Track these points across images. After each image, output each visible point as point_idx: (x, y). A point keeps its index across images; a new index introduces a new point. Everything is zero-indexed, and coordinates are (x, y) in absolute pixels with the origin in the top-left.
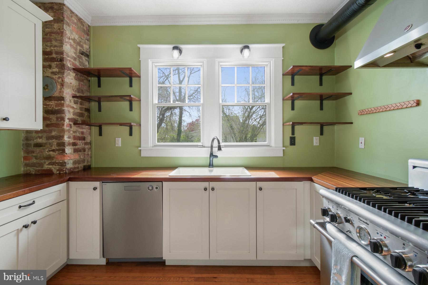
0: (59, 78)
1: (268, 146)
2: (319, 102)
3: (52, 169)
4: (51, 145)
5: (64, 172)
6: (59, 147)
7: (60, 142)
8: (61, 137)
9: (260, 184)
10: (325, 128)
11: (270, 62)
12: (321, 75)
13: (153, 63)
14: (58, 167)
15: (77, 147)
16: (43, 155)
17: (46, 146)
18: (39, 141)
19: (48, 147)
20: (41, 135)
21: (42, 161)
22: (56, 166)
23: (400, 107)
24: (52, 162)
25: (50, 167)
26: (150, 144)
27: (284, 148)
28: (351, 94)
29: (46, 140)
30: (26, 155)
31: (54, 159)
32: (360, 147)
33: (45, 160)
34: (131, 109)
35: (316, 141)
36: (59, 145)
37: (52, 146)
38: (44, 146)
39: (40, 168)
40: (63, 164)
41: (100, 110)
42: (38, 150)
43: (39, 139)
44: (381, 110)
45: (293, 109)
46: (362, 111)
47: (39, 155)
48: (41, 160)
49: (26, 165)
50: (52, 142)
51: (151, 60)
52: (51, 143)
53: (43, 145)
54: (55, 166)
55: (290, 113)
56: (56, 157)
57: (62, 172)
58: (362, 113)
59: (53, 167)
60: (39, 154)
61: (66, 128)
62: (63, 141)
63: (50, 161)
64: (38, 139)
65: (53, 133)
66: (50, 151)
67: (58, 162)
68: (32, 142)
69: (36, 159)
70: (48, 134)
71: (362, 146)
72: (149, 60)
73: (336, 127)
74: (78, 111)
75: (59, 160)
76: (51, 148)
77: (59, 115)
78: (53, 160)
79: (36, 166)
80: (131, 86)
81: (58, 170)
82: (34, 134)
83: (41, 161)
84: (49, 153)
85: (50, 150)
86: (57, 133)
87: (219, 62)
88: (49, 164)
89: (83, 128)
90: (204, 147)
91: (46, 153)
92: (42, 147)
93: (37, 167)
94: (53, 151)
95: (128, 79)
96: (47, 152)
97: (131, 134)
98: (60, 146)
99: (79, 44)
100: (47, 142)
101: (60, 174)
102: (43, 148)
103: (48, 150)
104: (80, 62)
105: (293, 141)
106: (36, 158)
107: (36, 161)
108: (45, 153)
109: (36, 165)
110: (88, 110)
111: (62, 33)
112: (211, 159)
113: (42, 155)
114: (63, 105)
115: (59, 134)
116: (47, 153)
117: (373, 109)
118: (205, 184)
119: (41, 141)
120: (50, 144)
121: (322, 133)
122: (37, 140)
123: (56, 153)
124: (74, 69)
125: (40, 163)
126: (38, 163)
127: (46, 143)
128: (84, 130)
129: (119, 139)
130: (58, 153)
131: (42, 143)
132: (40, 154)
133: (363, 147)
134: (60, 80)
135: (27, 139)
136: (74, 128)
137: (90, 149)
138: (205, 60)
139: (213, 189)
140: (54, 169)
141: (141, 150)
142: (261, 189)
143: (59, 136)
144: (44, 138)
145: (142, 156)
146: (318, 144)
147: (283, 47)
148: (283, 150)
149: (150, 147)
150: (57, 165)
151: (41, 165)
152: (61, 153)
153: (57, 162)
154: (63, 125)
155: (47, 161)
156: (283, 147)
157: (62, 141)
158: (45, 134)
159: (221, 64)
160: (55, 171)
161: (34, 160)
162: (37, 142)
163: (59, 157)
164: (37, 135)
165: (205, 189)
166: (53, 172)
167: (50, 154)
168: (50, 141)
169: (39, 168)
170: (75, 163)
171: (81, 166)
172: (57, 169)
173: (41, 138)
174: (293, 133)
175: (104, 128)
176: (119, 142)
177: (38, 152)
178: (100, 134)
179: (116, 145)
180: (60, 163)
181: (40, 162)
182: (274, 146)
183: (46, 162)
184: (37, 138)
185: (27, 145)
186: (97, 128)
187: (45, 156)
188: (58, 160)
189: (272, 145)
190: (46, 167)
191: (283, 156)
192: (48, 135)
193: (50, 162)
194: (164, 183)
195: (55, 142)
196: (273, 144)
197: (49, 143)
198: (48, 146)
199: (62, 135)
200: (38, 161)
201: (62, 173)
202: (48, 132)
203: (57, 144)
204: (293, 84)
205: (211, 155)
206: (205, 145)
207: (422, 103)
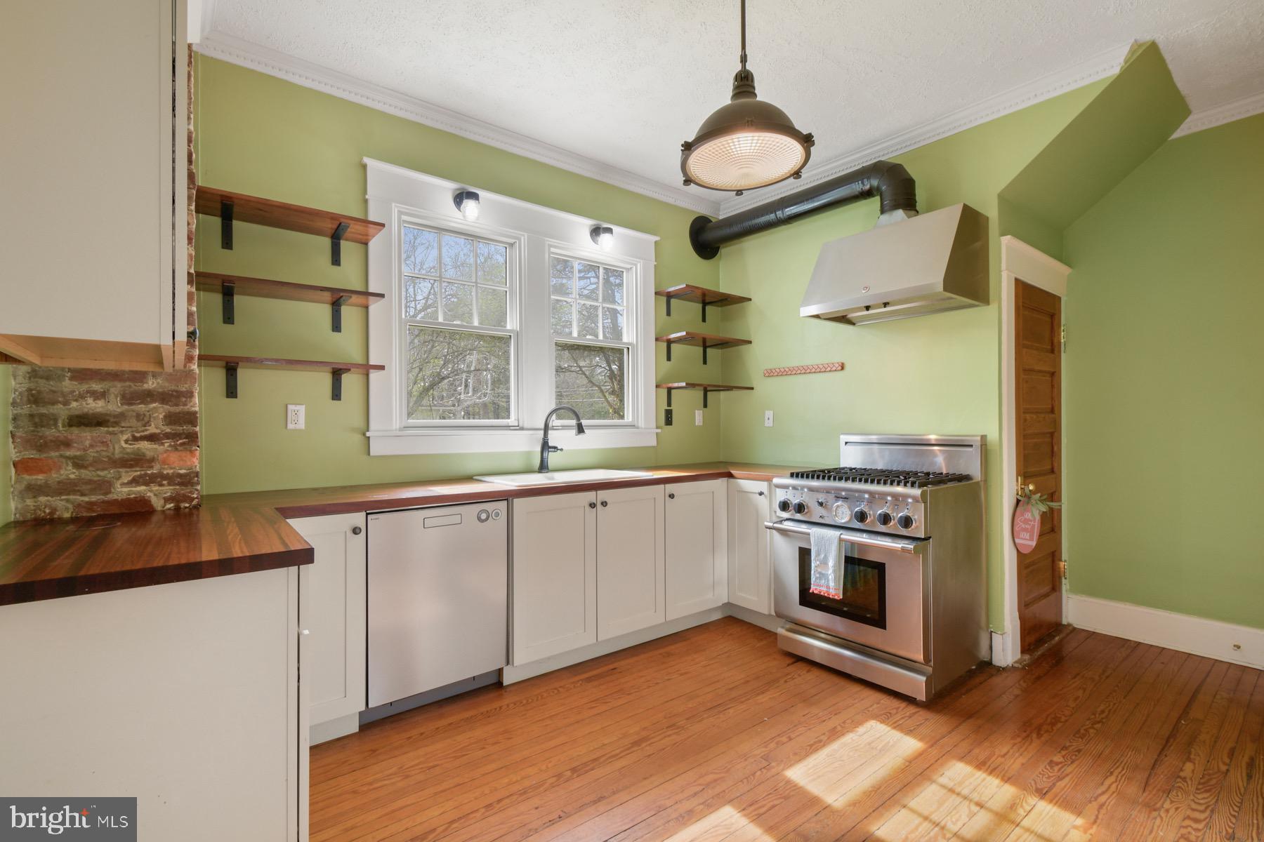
1: (633, 426)
2: (701, 349)
3: (149, 497)
4: (146, 419)
5: (195, 502)
6: (173, 427)
7: (178, 411)
8: (184, 397)
9: (671, 488)
10: (709, 395)
11: (636, 265)
12: (705, 304)
13: (400, 213)
14: (168, 490)
16: (109, 454)
17: (123, 425)
18: (94, 406)
19: (130, 427)
20: (100, 386)
21: (109, 474)
22: (161, 485)
23: (822, 370)
24: (146, 475)
25: (139, 492)
26: (396, 424)
27: (659, 431)
28: (749, 342)
29: (122, 404)
30: (28, 455)
31: (153, 464)
32: (766, 425)
33: (116, 467)
34: (336, 327)
35: (699, 416)
36: (171, 419)
37: (147, 424)
38: (116, 424)
39: (99, 497)
40: (189, 479)
41: (228, 319)
42: (86, 436)
43: (94, 400)
44: (799, 372)
45: (669, 359)
46: (769, 372)
47: (93, 454)
48: (103, 469)
49: (32, 490)
50: (148, 412)
51: (397, 207)
52: (144, 415)
53: (108, 421)
54: (157, 488)
55: (665, 368)
56: (161, 457)
57: (187, 505)
58: (770, 374)
59: (151, 491)
60: (91, 450)
61: (196, 367)
62: (188, 407)
63: (139, 473)
64: (90, 400)
65: (150, 383)
66: (135, 439)
67: (172, 473)
68: (60, 411)
69: (79, 466)
70: (128, 383)
71: (769, 423)
72: (393, 204)
75: (174, 468)
76: (143, 428)
78: (152, 467)
79: (79, 491)
80: (336, 261)
81: (167, 500)
82: (67, 384)
83: (99, 473)
84: (136, 446)
85: (138, 435)
86: (167, 384)
87: (550, 246)
88: (135, 481)
90: (522, 429)
91: (122, 444)
92: (108, 427)
93: (83, 495)
94: (152, 438)
95: (326, 242)
96: (126, 441)
97: (336, 395)
98: (180, 425)
100: (128, 411)
101: (177, 509)
102: (111, 429)
103: (129, 435)
105: (669, 418)
106: (78, 463)
107: (77, 474)
108: (117, 447)
109: (78, 488)
112: (545, 454)
113: (104, 453)
115: (173, 388)
116: (124, 445)
117: (787, 370)
118: (590, 496)
119: (102, 407)
120: (139, 417)
121: (705, 406)
122: (84, 403)
123: (162, 447)
125: (96, 479)
126: (90, 482)
127: (122, 416)
129: (298, 407)
130: (170, 446)
131: (106, 415)
132: (98, 449)
133: (771, 425)
135: (33, 398)
138: (524, 235)
139: (605, 503)
140: (155, 495)
141: (369, 437)
142: (672, 496)
143: (174, 393)
144: (112, 397)
145: (372, 454)
146: (701, 424)
147: (656, 242)
148: (657, 433)
149: (396, 430)
150: (165, 482)
151: (105, 486)
152: (182, 444)
153: (168, 474)
155: (127, 472)
156: (657, 428)
157: (186, 407)
158: (119, 385)
159: (553, 250)
160: (157, 503)
161: (70, 472)
162: (86, 410)
163: (174, 457)
164: (84, 387)
165: (593, 505)
166: (151, 506)
167: (138, 449)
168: (141, 408)
169: (94, 498)
172: (166, 495)
173: (99, 395)
174: (669, 404)
175: (243, 374)
176: (299, 417)
177: (87, 443)
178: (231, 392)
179: (291, 426)
180: (180, 476)
181: (99, 476)
182: (643, 426)
183: (124, 474)
184: (81, 397)
185: (37, 421)
187: (117, 456)
188: (171, 468)
189: (640, 425)
190: (122, 491)
191: (656, 445)
192: (130, 386)
193: (140, 476)
195: (159, 411)
196: (641, 423)
197: (134, 414)
198: (134, 422)
199: (184, 389)
200: (86, 474)
201: (186, 508)
202: (129, 379)
203: (165, 417)
204: (669, 314)
205: (545, 446)
206: (526, 426)
207: (847, 367)
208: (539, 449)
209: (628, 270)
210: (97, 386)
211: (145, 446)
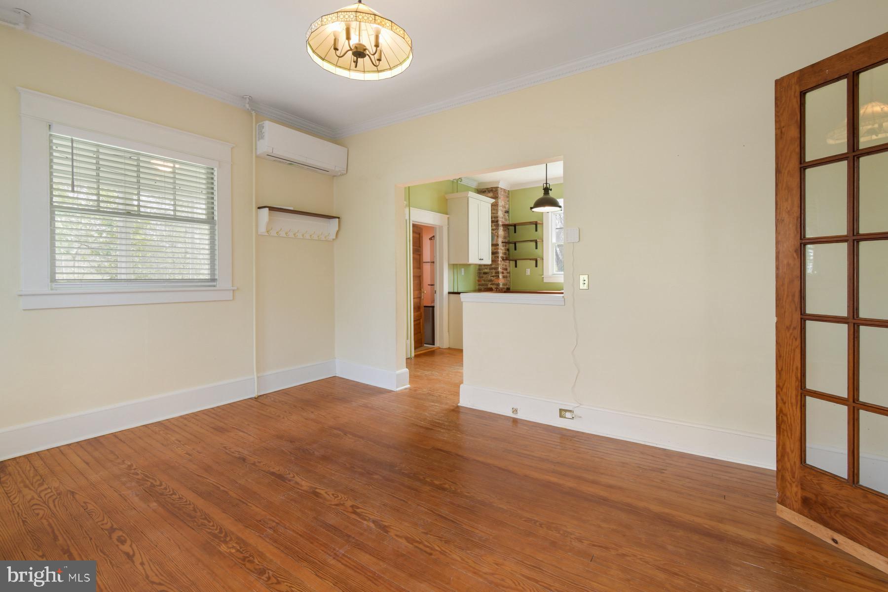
0: (496, 232)
3: (493, 287)
6: (496, 275)
7: (497, 271)
8: (498, 269)
14: (495, 285)
15: (504, 275)
18: (486, 271)
19: (490, 274)
21: (488, 283)
25: (491, 286)
26: (550, 273)
30: (479, 279)
34: (536, 248)
37: (492, 274)
40: (498, 285)
41: (515, 249)
42: (485, 276)
49: (479, 285)
53: (488, 273)
56: (494, 280)
60: (485, 278)
61: (499, 262)
68: (482, 272)
69: (484, 281)
74: (504, 251)
75: (496, 282)
77: (496, 255)
78: (493, 282)
79: (484, 285)
80: (536, 230)
82: (483, 267)
85: (491, 276)
86: (496, 266)
88: (491, 284)
89: (506, 263)
91: (489, 278)
94: (493, 276)
95: (534, 227)
97: (536, 266)
99: (505, 207)
102: (488, 275)
104: (505, 218)
110: (508, 250)
111: (498, 205)
113: (487, 279)
114: (498, 249)
123: (494, 278)
124: (502, 225)
128: (507, 264)
129: (528, 269)
134: (496, 234)
135: (479, 269)
136: (503, 262)
137: (510, 276)
141: (543, 277)
145: (544, 281)
149: (551, 275)
151: (487, 285)
152: (497, 278)
154: (498, 261)
160: (494, 289)
161: (483, 282)
163: (496, 280)
168: (491, 271)
169: (486, 287)
170: (503, 285)
171: (506, 287)
173: (486, 269)
175: (518, 262)
176: (528, 272)
178: (516, 266)
179: (526, 274)
185: (480, 273)
186: (514, 262)
187: (489, 280)
190: (489, 286)
195: (494, 271)
199: (498, 267)
200: (485, 283)
203: (495, 273)
210: (486, 267)
211: (492, 278)
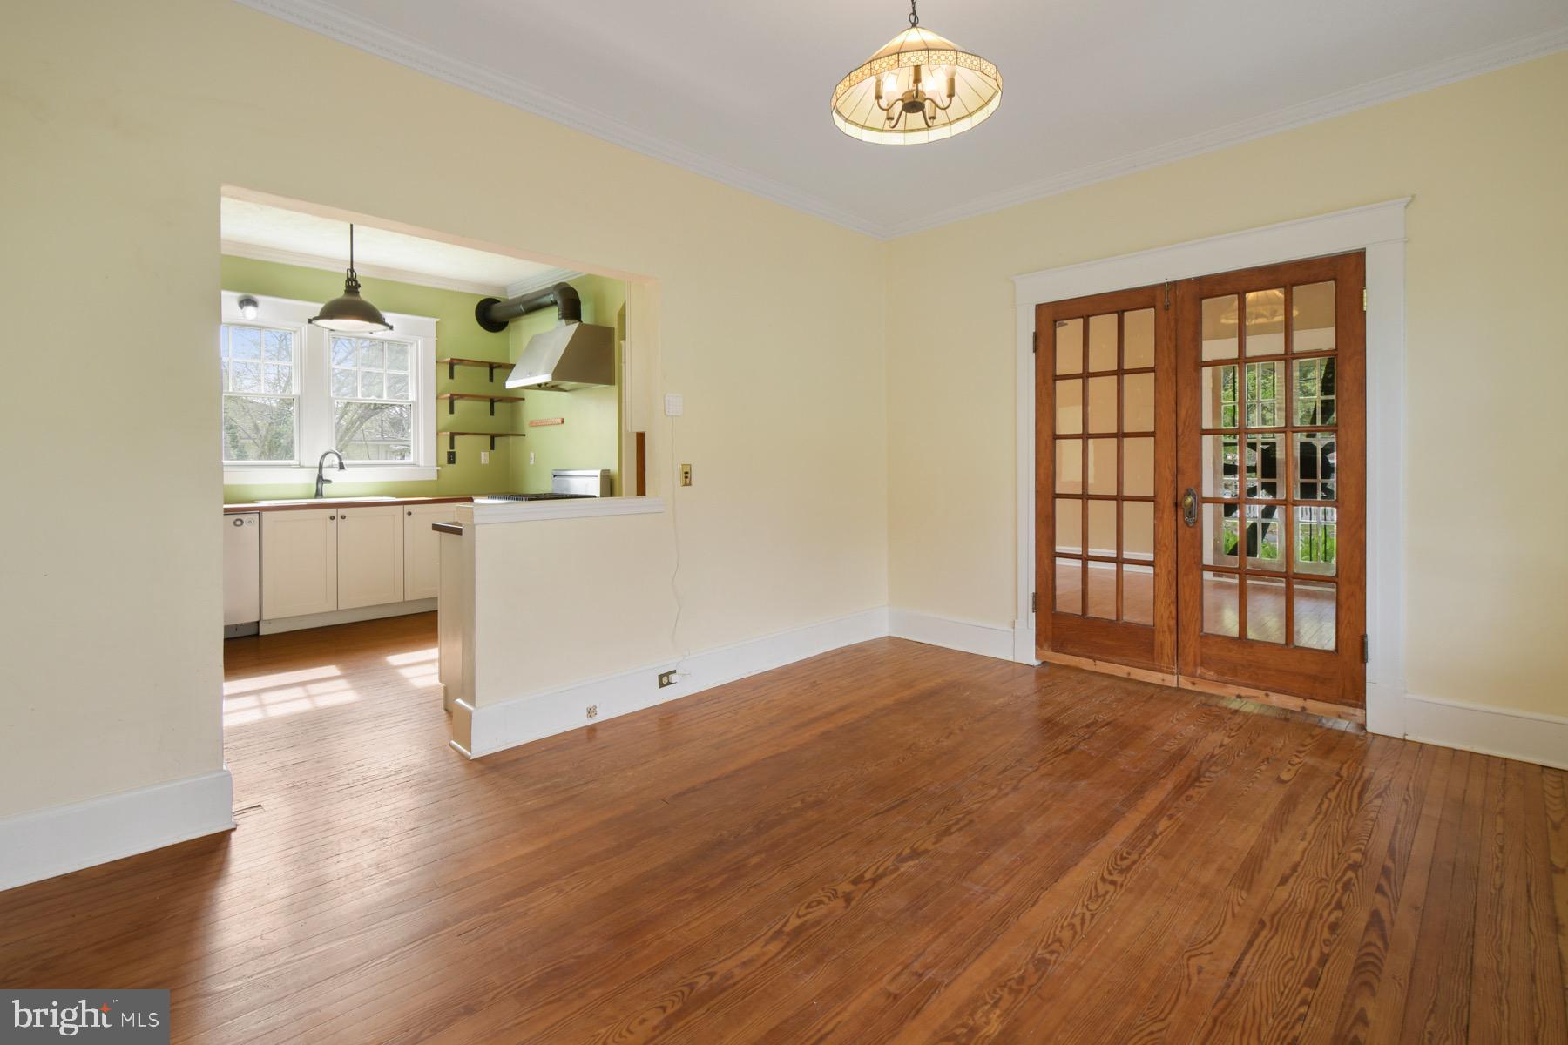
1: (414, 465)
2: (489, 404)
9: (408, 508)
10: (497, 440)
12: (491, 368)
23: (553, 424)
27: (439, 468)
28: (524, 399)
35: (485, 457)
44: (544, 424)
45: (452, 411)
46: (531, 422)
55: (448, 418)
58: (534, 424)
71: (532, 462)
73: (511, 439)
90: (303, 467)
105: (451, 458)
112: (320, 485)
117: (539, 422)
118: (332, 512)
121: (492, 448)
138: (304, 325)
139: (343, 517)
146: (487, 462)
147: (437, 323)
148: (438, 471)
156: (438, 466)
165: (332, 518)
174: (452, 446)
182: (423, 465)
189: (420, 464)
191: (436, 479)
194: (265, 514)
196: (422, 463)
204: (452, 376)
205: (320, 479)
206: (306, 465)
207: (565, 421)
208: (315, 482)
209: (412, 344)
